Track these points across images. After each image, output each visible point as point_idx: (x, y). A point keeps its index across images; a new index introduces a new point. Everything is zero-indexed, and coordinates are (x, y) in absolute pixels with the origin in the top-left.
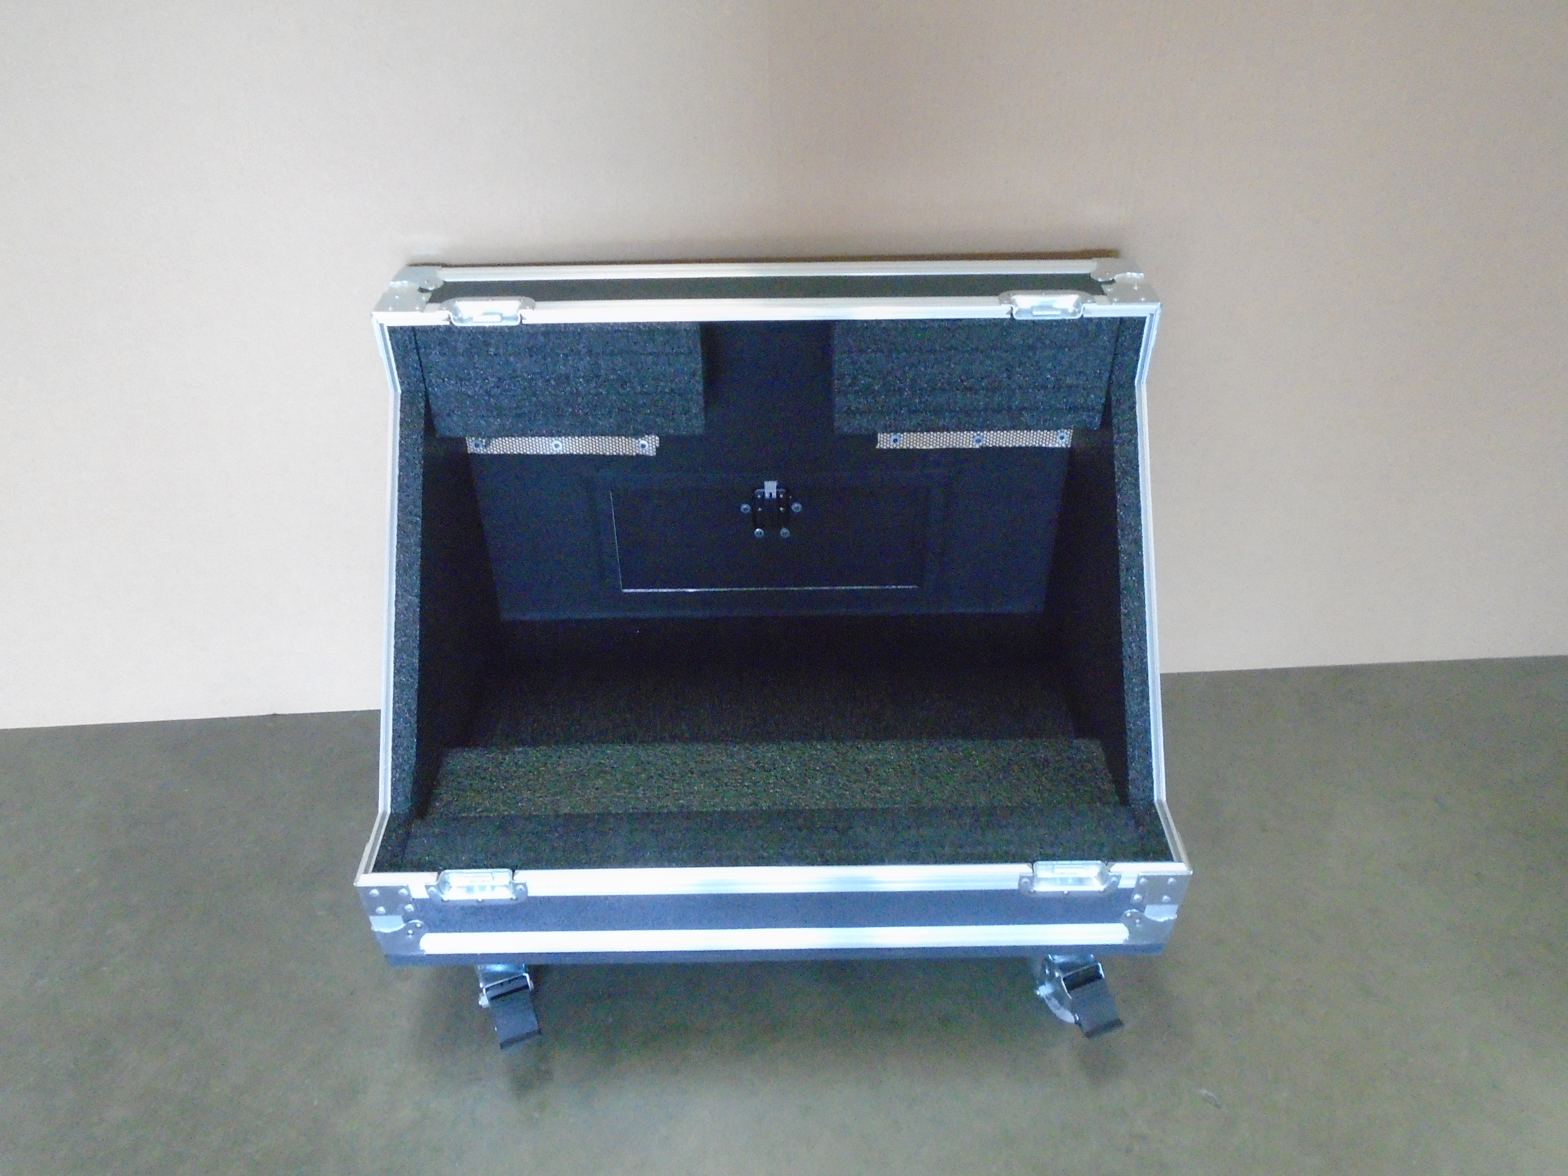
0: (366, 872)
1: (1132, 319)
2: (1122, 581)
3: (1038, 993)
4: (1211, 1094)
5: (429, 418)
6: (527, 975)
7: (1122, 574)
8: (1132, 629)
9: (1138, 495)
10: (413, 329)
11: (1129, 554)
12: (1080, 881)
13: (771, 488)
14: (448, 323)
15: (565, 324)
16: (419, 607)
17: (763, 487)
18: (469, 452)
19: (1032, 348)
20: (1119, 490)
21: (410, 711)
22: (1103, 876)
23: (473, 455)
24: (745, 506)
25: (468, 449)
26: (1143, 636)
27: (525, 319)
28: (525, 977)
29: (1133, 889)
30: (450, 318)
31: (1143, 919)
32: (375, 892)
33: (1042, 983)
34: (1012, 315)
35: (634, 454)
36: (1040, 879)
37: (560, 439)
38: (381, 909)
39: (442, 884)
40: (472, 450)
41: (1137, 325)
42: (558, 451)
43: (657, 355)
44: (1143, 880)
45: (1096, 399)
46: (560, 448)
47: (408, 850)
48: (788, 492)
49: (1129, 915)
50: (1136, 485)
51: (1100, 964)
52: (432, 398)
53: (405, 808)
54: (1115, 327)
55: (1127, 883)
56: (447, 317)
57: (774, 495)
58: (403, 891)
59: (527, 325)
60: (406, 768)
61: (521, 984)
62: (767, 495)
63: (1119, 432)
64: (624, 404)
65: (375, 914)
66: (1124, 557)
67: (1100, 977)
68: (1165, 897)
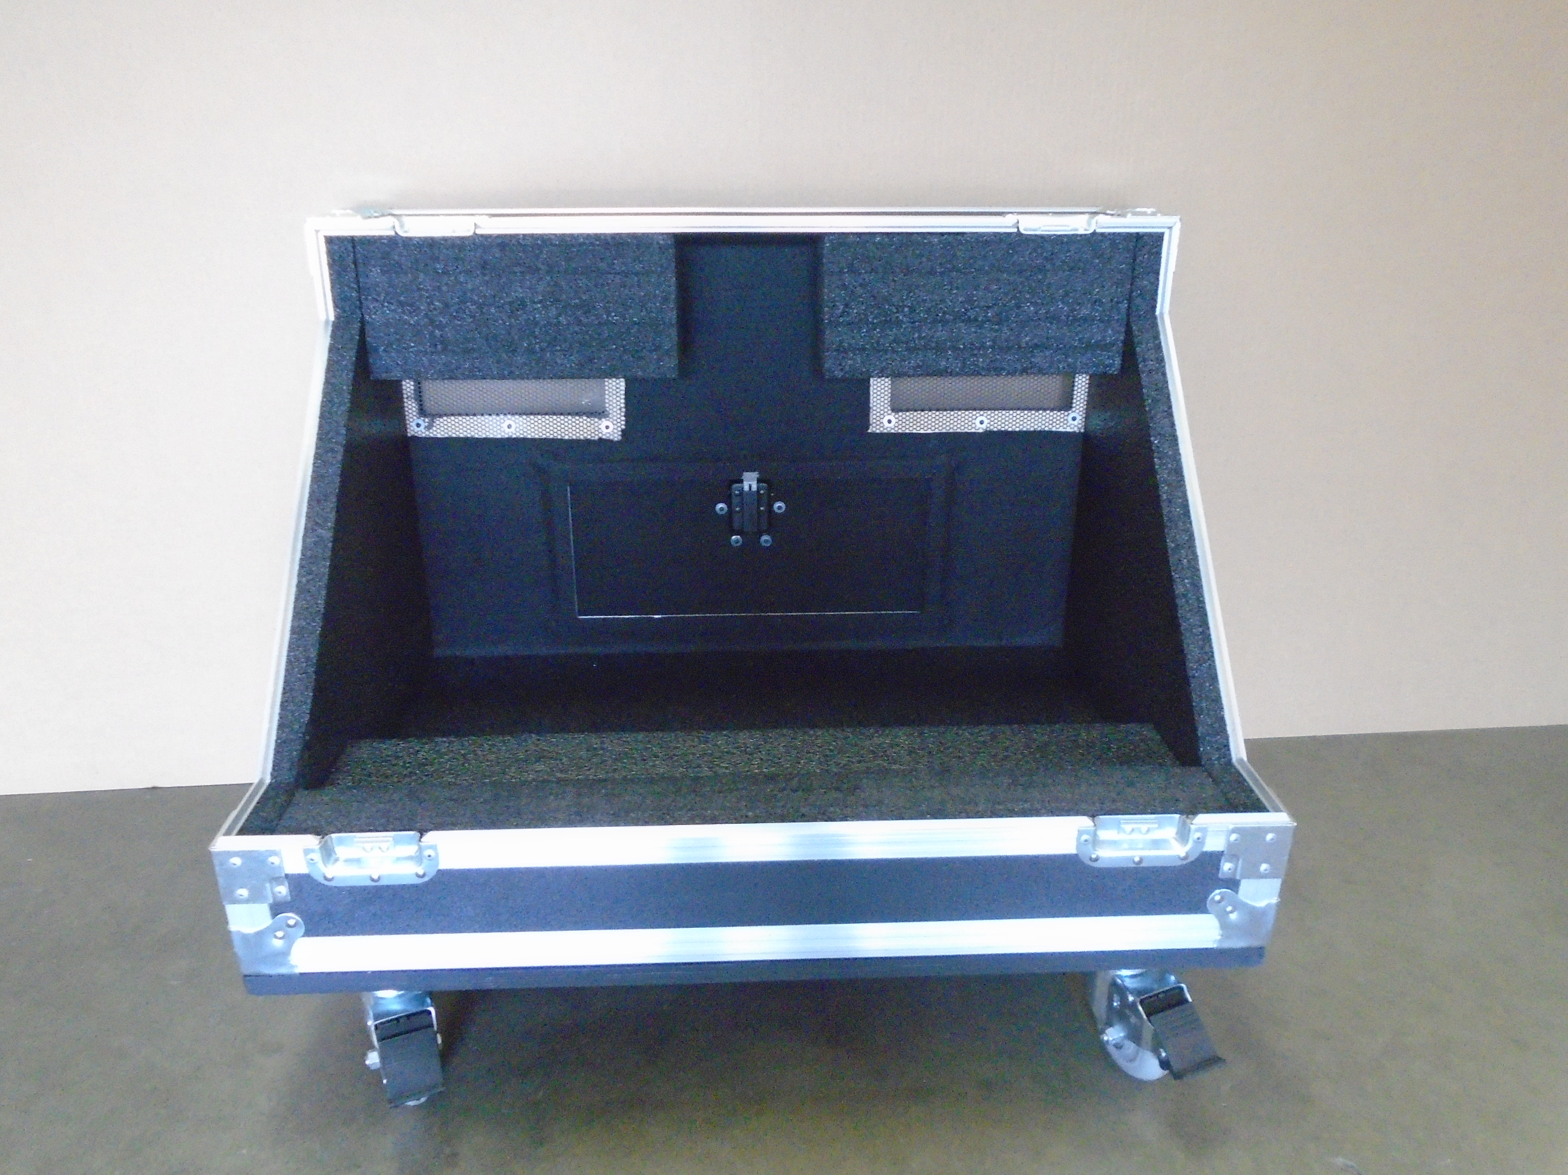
0: (228, 833)
1: (1150, 235)
2: (1165, 512)
3: (1106, 1038)
4: (1350, 1163)
5: (363, 351)
6: (432, 1010)
7: (1164, 505)
8: (1182, 564)
9: (1173, 425)
10: (352, 240)
11: (1169, 485)
12: (1156, 844)
13: (750, 482)
14: (392, 233)
15: (523, 235)
16: (331, 542)
17: (741, 481)
18: (409, 435)
19: (1041, 269)
20: (1152, 418)
21: (308, 659)
22: (1183, 835)
23: (415, 438)
24: (720, 505)
25: (408, 430)
26: (1196, 570)
27: (480, 227)
28: (430, 1013)
29: (1223, 852)
30: (394, 227)
31: (1238, 906)
32: (237, 861)
33: (1110, 1024)
34: (1018, 228)
35: (597, 438)
36: (1104, 842)
37: (513, 419)
38: (243, 892)
39: (328, 853)
40: (412, 433)
41: (1156, 240)
42: (510, 434)
43: (626, 274)
44: (1234, 837)
45: (1114, 335)
46: (512, 430)
47: (286, 816)
48: (770, 488)
49: (1218, 898)
50: (1170, 415)
51: (1183, 985)
52: (368, 328)
53: (288, 777)
54: (1131, 245)
55: (1214, 844)
56: (392, 225)
57: (754, 487)
58: (272, 859)
59: (482, 236)
60: (296, 727)
61: (423, 1020)
62: (746, 488)
63: (1144, 360)
64: (587, 337)
65: (236, 901)
66: (1164, 488)
67: (1186, 1001)
68: (1264, 867)
